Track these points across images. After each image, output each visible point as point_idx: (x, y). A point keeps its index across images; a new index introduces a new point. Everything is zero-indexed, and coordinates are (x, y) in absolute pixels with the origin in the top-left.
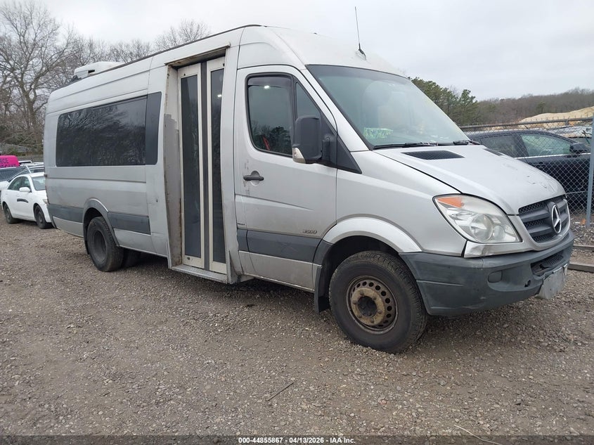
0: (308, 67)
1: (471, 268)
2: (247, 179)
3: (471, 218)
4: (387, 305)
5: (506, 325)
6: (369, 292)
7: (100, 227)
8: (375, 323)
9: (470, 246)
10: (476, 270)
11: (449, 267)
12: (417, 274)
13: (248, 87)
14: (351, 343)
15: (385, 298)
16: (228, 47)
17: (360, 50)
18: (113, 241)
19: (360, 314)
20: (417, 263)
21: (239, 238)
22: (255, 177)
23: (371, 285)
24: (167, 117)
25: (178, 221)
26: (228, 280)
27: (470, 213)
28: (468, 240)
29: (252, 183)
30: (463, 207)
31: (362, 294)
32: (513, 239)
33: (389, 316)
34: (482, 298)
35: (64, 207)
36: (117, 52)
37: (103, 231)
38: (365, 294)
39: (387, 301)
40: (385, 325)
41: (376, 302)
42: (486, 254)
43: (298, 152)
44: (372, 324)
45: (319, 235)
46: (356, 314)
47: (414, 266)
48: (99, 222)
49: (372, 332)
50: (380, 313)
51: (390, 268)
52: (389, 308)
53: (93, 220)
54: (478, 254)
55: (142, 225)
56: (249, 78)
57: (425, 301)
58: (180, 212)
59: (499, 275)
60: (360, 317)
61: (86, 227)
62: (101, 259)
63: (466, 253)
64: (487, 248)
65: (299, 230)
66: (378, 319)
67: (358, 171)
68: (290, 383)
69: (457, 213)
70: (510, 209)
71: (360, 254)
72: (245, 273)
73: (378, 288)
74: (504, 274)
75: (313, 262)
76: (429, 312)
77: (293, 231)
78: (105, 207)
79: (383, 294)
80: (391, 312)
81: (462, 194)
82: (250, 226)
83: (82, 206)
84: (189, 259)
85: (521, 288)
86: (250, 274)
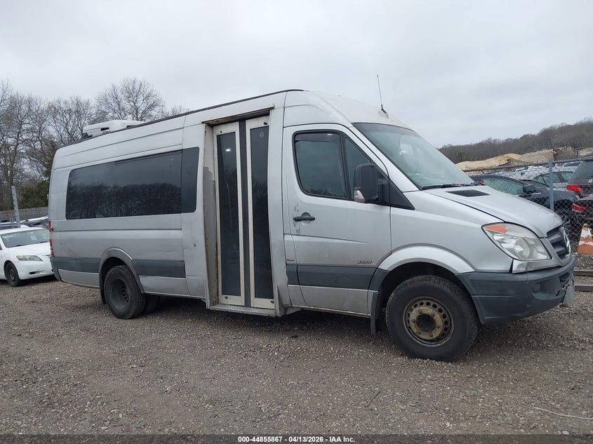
0: (355, 125)
1: (518, 282)
2: (297, 220)
3: (514, 241)
4: (445, 320)
5: (529, 335)
6: (428, 310)
7: (122, 275)
8: (434, 337)
9: (516, 263)
10: (522, 282)
11: (500, 282)
12: (472, 290)
13: (295, 142)
14: (409, 358)
15: (442, 314)
16: (272, 108)
17: (382, 109)
18: (138, 287)
19: (420, 330)
20: (472, 281)
21: (288, 273)
22: (306, 218)
23: (428, 304)
24: (205, 170)
25: (215, 263)
26: (276, 313)
27: (512, 238)
28: (514, 259)
29: (303, 223)
30: (507, 233)
31: (421, 313)
32: (545, 257)
33: (446, 329)
34: (528, 306)
35: (74, 259)
36: (55, 108)
37: (126, 279)
38: (424, 312)
39: (444, 316)
40: (442, 337)
41: (434, 318)
42: (529, 270)
43: (359, 194)
44: (431, 338)
45: (374, 264)
46: (415, 331)
47: (469, 284)
48: (121, 270)
49: (429, 346)
50: (439, 328)
51: (445, 288)
52: (446, 323)
53: (113, 269)
54: (523, 269)
55: (177, 270)
56: (296, 134)
57: (479, 313)
58: (217, 255)
59: (538, 287)
60: (419, 334)
61: (103, 277)
62: (120, 307)
63: (513, 269)
64: (529, 264)
65: (353, 261)
66: (437, 333)
67: (411, 208)
68: (376, 393)
69: (502, 237)
70: (541, 232)
71: (415, 278)
72: (294, 306)
73: (435, 306)
74: (543, 285)
75: (369, 289)
76: (482, 322)
77: (347, 263)
78: (129, 256)
79: (440, 311)
80: (448, 326)
81: (505, 222)
82: (301, 261)
83: (99, 256)
84: (227, 298)
85: (553, 297)
86: (299, 305)
